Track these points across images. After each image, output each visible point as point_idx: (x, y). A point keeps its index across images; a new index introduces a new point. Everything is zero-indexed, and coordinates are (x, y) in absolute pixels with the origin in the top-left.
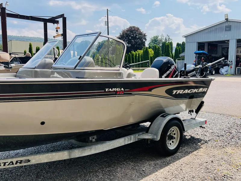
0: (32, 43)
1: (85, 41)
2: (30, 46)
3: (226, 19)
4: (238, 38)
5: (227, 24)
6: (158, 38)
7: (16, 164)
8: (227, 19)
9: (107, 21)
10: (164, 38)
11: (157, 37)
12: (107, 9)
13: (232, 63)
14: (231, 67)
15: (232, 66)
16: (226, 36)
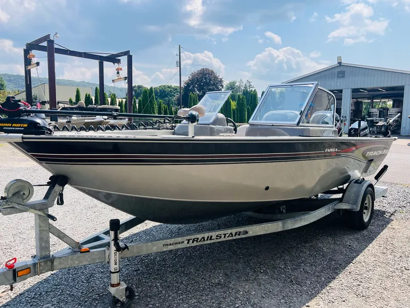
0: (79, 88)
1: (138, 86)
2: (78, 92)
3: (338, 63)
4: (353, 88)
5: (339, 70)
6: (236, 84)
7: (235, 236)
8: (340, 63)
9: (179, 61)
10: (244, 84)
11: (234, 83)
12: (180, 46)
13: (346, 119)
14: (345, 124)
15: (346, 122)
16: (338, 84)
